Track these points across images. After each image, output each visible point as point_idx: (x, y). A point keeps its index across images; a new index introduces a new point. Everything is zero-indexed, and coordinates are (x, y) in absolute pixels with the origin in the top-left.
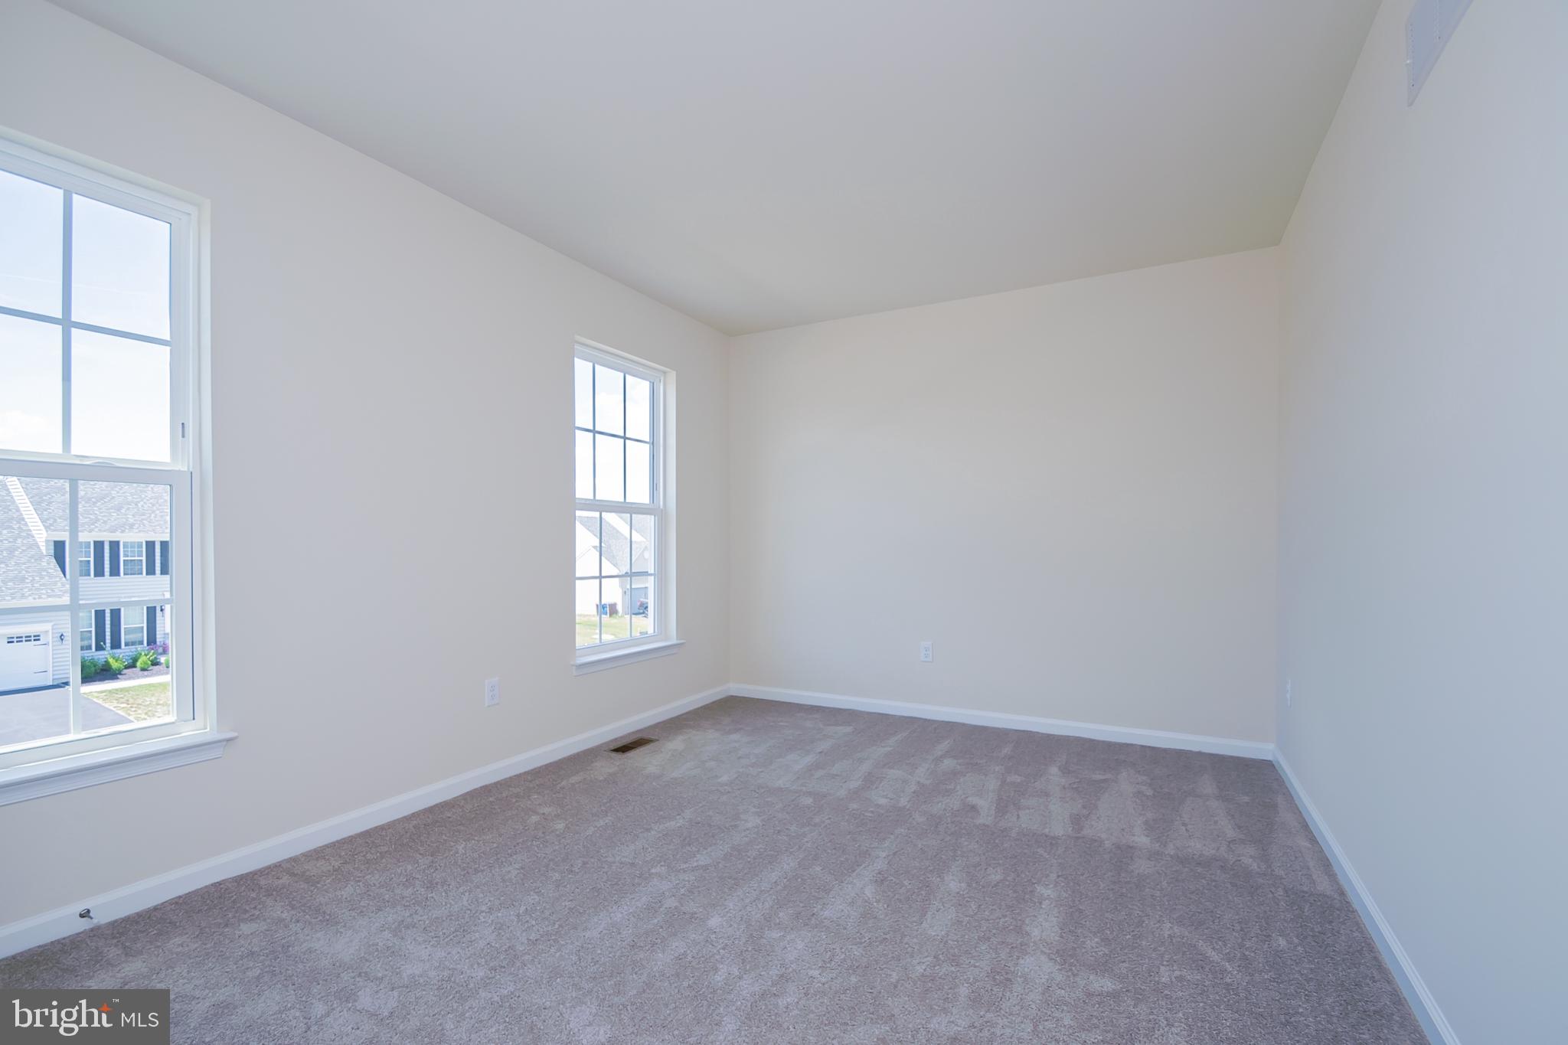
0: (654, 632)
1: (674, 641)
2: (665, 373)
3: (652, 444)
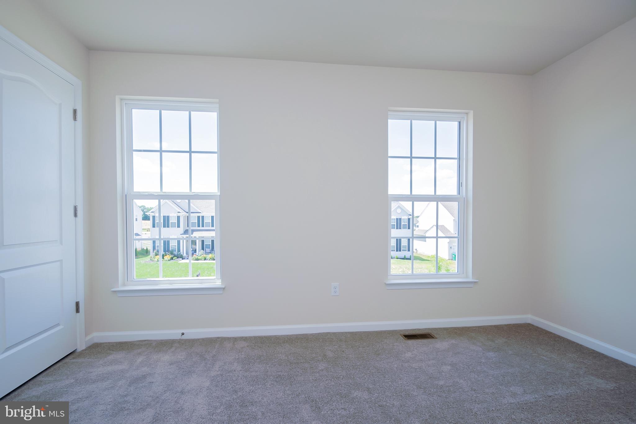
0: (458, 272)
1: (470, 280)
2: (467, 114)
3: (459, 159)
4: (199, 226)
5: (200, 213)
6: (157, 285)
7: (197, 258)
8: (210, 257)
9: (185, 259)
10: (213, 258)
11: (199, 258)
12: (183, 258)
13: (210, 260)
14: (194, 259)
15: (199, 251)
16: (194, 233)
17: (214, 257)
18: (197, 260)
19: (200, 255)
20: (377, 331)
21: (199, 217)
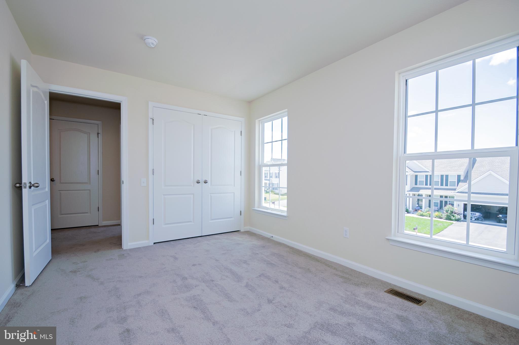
4: (426, 184)
5: (428, 172)
6: (267, 209)
7: (422, 214)
8: (437, 215)
9: (410, 213)
10: (440, 217)
11: (424, 214)
12: (409, 212)
13: (435, 217)
14: (419, 214)
15: (425, 208)
16: (421, 190)
17: (441, 215)
18: (422, 215)
19: (425, 211)
20: (373, 277)
21: (427, 176)
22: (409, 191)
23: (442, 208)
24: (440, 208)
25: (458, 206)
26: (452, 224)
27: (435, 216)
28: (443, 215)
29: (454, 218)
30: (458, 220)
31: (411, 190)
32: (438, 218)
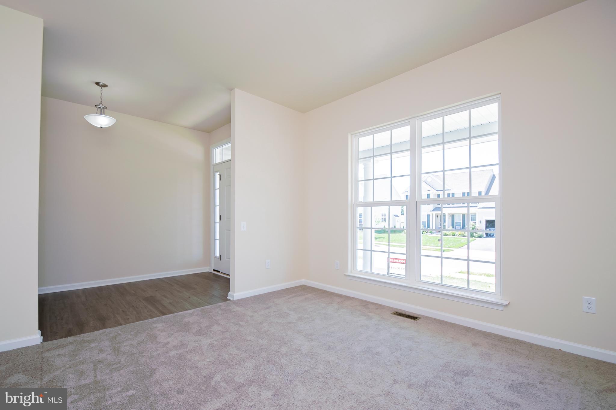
22: (432, 211)
23: (464, 227)
24: (463, 228)
25: (481, 222)
26: (475, 240)
27: (458, 235)
28: (466, 233)
29: (477, 235)
30: (480, 237)
31: (434, 209)
32: (461, 236)
